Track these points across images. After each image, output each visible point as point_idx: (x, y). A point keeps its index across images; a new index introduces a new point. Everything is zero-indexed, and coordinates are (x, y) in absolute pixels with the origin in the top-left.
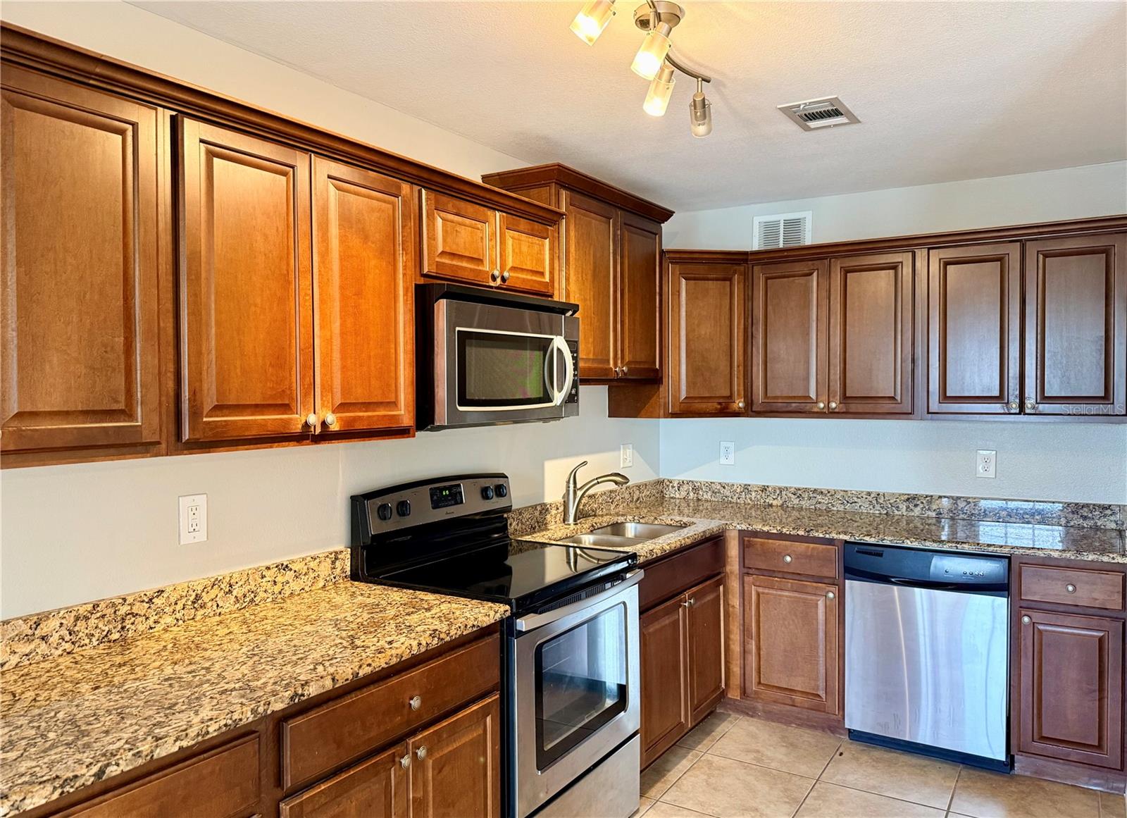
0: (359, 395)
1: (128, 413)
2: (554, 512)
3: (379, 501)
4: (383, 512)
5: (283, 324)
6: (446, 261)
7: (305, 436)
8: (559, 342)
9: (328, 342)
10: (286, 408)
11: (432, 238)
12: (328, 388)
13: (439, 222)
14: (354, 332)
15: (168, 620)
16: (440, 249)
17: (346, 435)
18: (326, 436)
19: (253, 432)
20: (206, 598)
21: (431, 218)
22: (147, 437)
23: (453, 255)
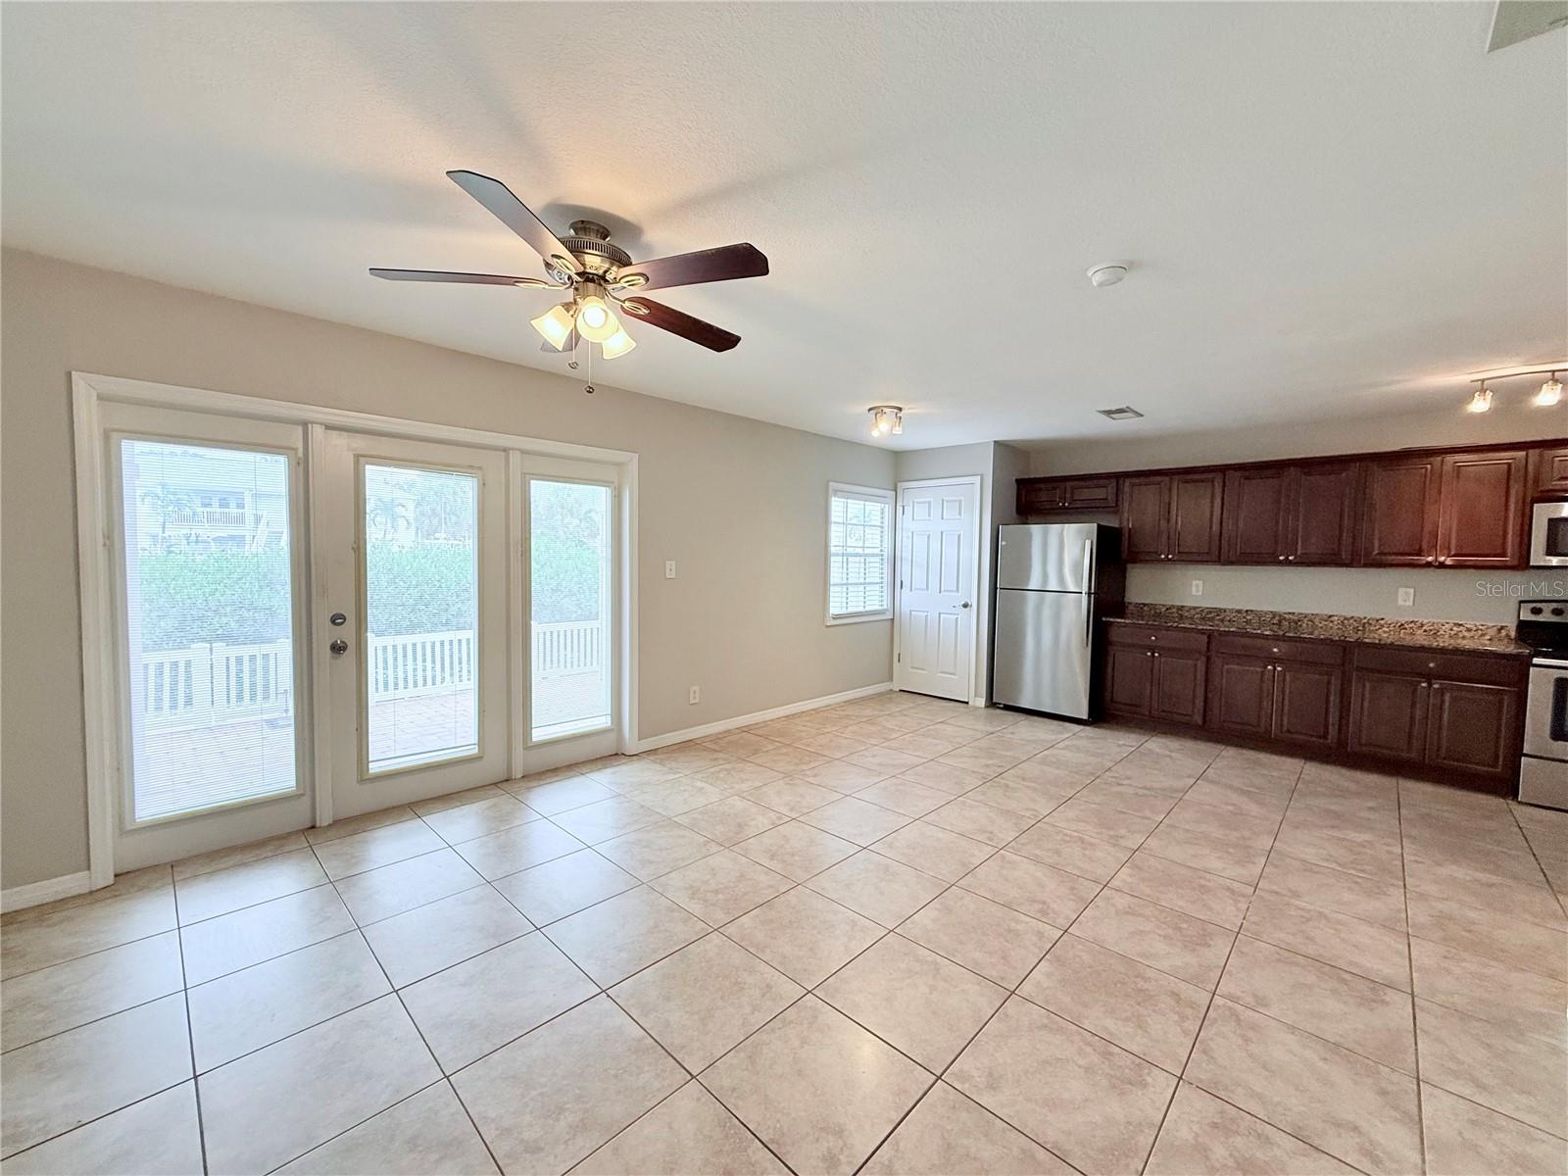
0: (1470, 551)
1: (1339, 554)
3: (1533, 605)
7: (1428, 565)
9: (1448, 530)
10: (1418, 554)
12: (1445, 548)
15: (1387, 629)
18: (1443, 566)
19: (1396, 563)
20: (1406, 626)
22: (1346, 562)
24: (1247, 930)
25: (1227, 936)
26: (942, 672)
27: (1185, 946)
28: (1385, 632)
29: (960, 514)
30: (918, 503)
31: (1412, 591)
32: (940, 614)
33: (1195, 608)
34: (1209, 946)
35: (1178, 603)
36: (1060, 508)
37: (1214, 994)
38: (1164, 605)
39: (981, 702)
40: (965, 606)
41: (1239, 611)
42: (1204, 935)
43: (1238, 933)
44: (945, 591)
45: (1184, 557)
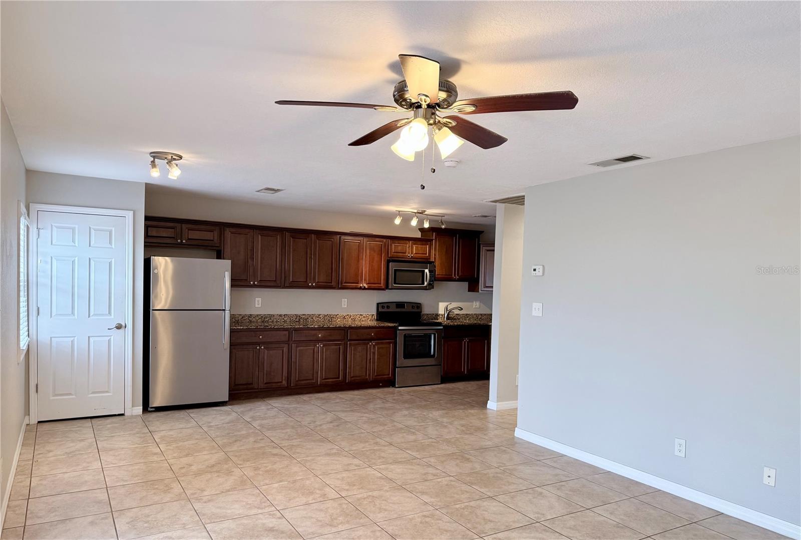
0: (372, 282)
1: (331, 283)
2: (441, 316)
3: (382, 305)
4: (383, 307)
5: (358, 269)
6: (395, 254)
7: (360, 288)
8: (427, 271)
9: (366, 272)
10: (357, 283)
11: (391, 249)
12: (365, 280)
13: (393, 246)
14: (371, 270)
15: (339, 320)
16: (393, 251)
17: (368, 289)
18: (365, 289)
19: (351, 287)
20: (346, 317)
21: (391, 245)
22: (334, 286)
23: (397, 252)
26: (94, 393)
28: (339, 321)
29: (110, 243)
30: (56, 227)
31: (346, 300)
32: (89, 337)
33: (258, 315)
35: (248, 313)
36: (179, 244)
38: (240, 315)
39: (139, 409)
40: (119, 327)
41: (280, 316)
44: (95, 315)
45: (263, 284)
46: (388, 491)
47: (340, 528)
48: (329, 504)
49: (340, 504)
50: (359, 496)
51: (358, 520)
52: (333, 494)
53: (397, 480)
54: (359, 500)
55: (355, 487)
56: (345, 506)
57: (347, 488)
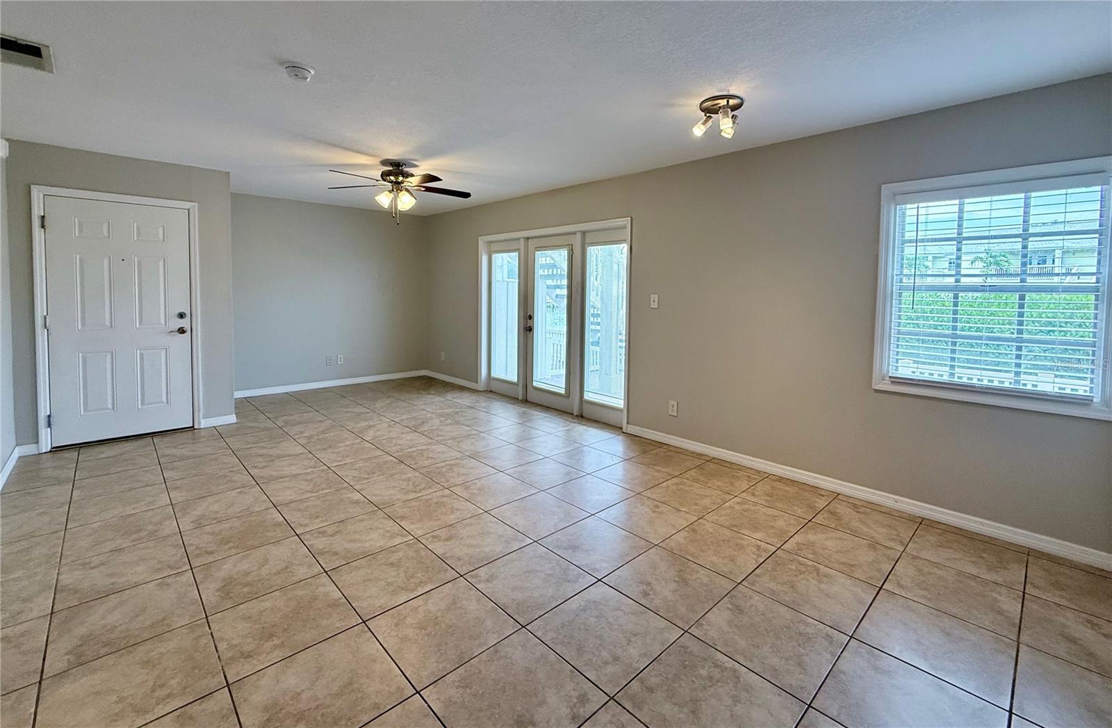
24: (201, 626)
25: (213, 608)
27: (231, 578)
34: (217, 590)
37: (191, 569)
42: (228, 594)
43: (207, 617)
46: (398, 500)
47: (443, 464)
48: (459, 480)
49: (448, 481)
50: (430, 491)
51: (430, 470)
52: (457, 490)
53: (382, 518)
54: (430, 487)
55: (436, 500)
56: (443, 480)
57: (444, 499)
